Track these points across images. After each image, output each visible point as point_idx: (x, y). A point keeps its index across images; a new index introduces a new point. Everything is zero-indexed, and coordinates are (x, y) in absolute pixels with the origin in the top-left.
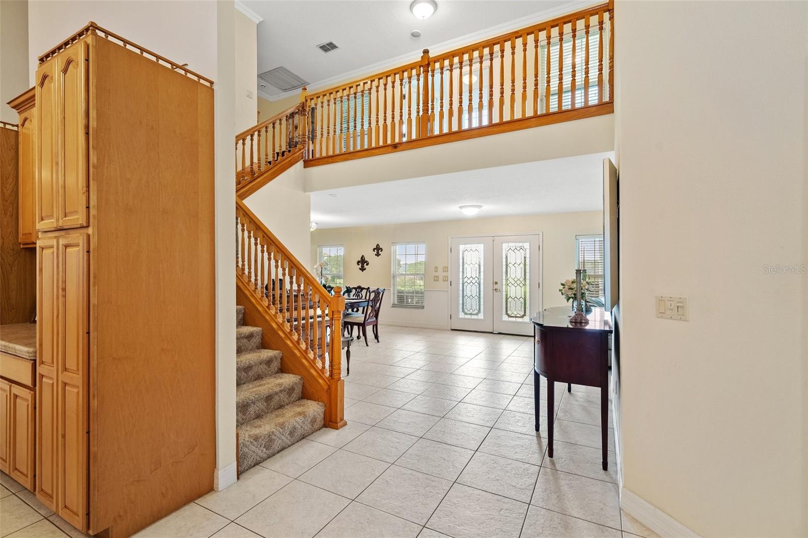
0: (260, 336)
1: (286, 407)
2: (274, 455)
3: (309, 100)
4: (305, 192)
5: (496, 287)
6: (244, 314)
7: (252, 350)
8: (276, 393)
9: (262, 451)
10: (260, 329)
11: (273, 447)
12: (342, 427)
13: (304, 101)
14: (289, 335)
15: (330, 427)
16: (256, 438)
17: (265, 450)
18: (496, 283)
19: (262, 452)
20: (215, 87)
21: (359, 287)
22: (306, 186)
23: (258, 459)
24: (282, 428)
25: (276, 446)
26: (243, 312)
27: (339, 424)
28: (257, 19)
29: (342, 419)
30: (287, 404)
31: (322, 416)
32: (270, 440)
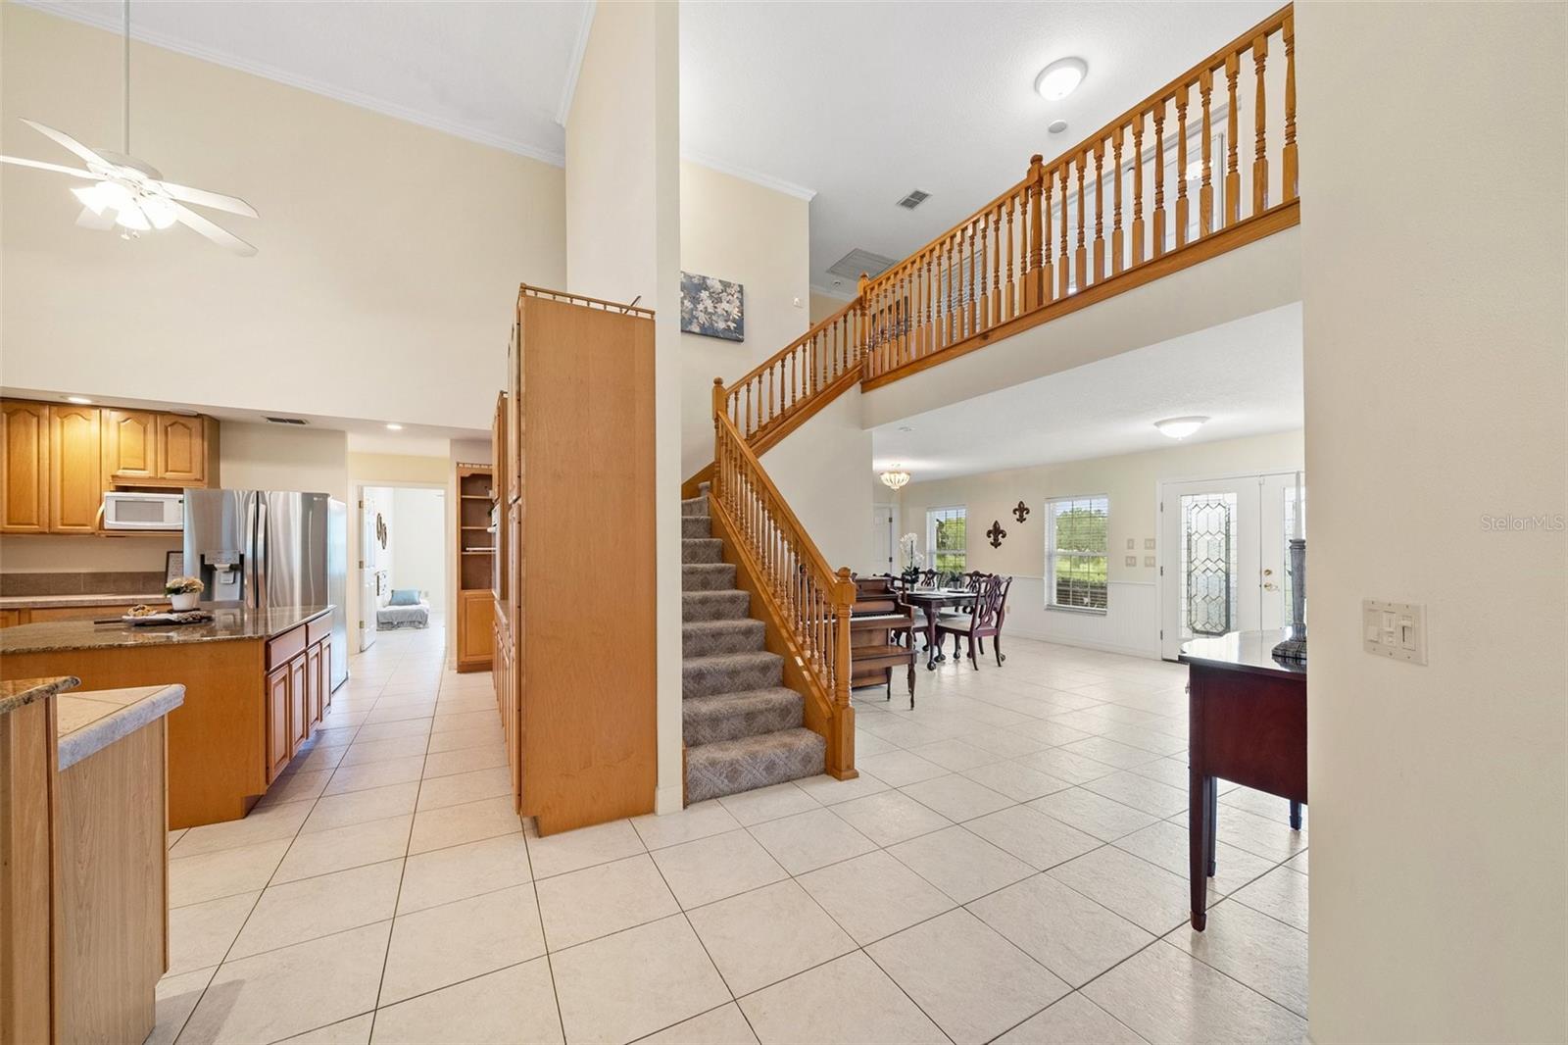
0: (763, 633)
1: (776, 733)
2: (740, 792)
3: (869, 291)
4: (863, 429)
5: (1267, 579)
6: (750, 602)
7: (751, 651)
8: (761, 712)
9: (723, 782)
10: (763, 623)
11: (740, 780)
12: (848, 778)
13: (862, 293)
14: (792, 636)
15: (834, 776)
16: (713, 763)
17: (726, 781)
18: (1269, 572)
19: (723, 784)
20: (656, 317)
21: (977, 574)
22: (864, 421)
23: (717, 791)
24: (752, 759)
25: (744, 780)
26: (748, 599)
27: (843, 774)
28: (808, 195)
29: (851, 767)
30: (778, 730)
31: (822, 756)
32: (733, 771)
